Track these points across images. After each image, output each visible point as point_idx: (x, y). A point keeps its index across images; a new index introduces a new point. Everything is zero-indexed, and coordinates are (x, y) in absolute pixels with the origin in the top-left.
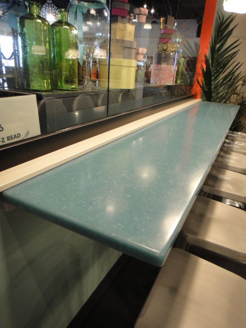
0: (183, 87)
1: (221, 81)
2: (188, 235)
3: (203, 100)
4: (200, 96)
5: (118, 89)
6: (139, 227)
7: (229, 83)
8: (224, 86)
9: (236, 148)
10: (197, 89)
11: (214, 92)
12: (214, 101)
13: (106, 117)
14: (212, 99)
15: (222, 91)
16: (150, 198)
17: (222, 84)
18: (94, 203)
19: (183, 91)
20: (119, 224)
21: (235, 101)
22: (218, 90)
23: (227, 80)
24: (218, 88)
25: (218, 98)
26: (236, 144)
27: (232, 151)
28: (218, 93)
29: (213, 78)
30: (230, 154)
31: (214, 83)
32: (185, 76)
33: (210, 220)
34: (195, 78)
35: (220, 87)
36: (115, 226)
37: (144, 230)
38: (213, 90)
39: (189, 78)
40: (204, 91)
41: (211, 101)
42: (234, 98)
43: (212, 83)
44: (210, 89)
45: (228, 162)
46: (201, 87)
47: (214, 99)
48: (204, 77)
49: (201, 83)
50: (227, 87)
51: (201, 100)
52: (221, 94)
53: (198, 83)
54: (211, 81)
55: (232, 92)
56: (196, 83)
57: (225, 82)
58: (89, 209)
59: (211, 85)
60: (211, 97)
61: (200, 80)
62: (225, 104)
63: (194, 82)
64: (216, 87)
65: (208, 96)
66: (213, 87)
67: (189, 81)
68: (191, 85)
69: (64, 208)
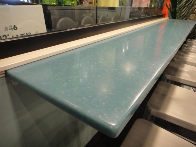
0: (156, 10)
1: (184, 4)
2: (152, 109)
3: (170, 18)
4: (168, 16)
5: (107, 7)
6: (100, 101)
7: (190, 5)
8: (186, 8)
9: (193, 50)
10: (166, 10)
11: (178, 13)
12: (178, 19)
13: (96, 25)
14: (176, 18)
15: (184, 11)
16: (116, 79)
17: (184, 6)
18: (70, 81)
19: (155, 13)
20: (84, 98)
21: (193, 18)
22: (181, 11)
23: (188, 3)
24: (181, 9)
25: (181, 17)
26: (193, 48)
27: (190, 52)
28: (181, 13)
29: (177, 3)
30: (188, 54)
31: (178, 6)
32: (158, 3)
33: (170, 99)
34: (165, 3)
35: (183, 9)
36: (80, 100)
37: (104, 104)
38: (177, 11)
39: (160, 4)
40: (170, 11)
41: (176, 19)
42: (193, 16)
43: (177, 6)
44: (175, 10)
45: (186, 59)
46: (168, 9)
47: (178, 17)
48: (171, 2)
49: (169, 6)
50: (188, 8)
51: (169, 18)
52: (183, 14)
53: (167, 6)
54: (176, 5)
55: (192, 12)
56: (166, 6)
57: (186, 5)
58: (64, 85)
59: (176, 7)
60: (176, 16)
61: (168, 4)
62: (186, 20)
63: (164, 6)
64: (179, 9)
65: (174, 15)
66: (177, 9)
67: (160, 6)
68: (161, 8)
69: (45, 83)
